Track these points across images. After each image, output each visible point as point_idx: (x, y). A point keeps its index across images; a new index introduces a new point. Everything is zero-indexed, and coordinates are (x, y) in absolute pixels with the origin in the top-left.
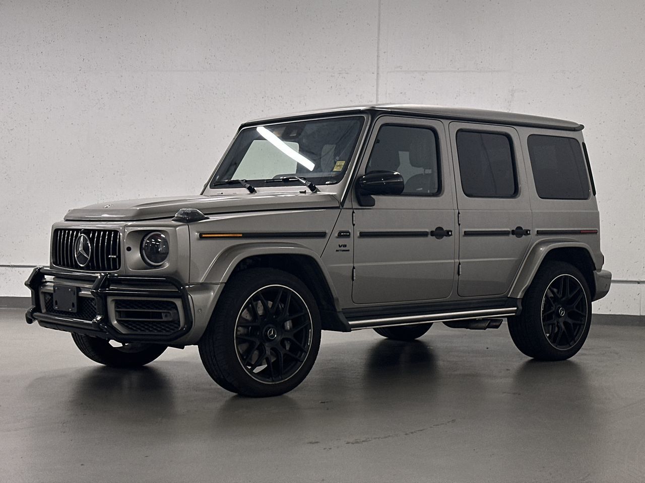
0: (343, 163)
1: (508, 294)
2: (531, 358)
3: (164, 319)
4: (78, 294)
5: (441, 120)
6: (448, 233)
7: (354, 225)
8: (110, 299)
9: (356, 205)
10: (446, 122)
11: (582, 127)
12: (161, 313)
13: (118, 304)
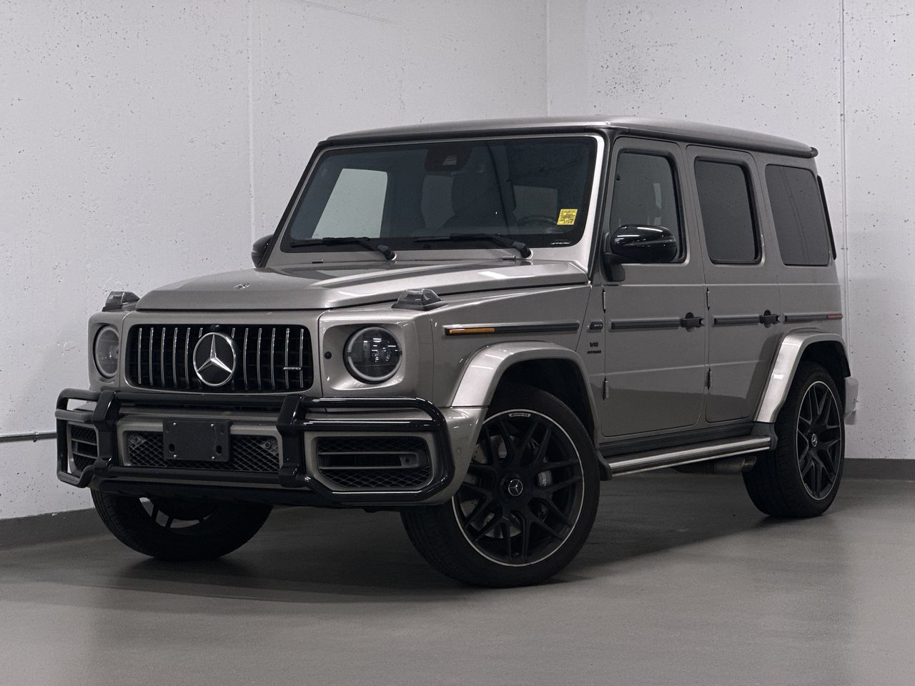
0: (574, 212)
1: (754, 417)
3: (404, 466)
4: (229, 430)
5: (678, 143)
6: (699, 323)
7: (604, 311)
8: (309, 438)
9: (603, 281)
10: (683, 146)
11: (815, 152)
12: (399, 455)
13: (321, 444)
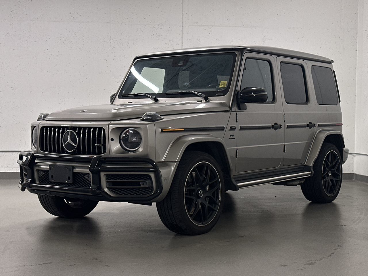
0: (226, 82)
1: (304, 164)
2: (311, 202)
3: (142, 186)
5: (273, 55)
6: (280, 127)
7: (237, 122)
8: (102, 174)
9: (237, 110)
10: (275, 57)
11: (332, 61)
12: (140, 182)
13: (108, 177)
